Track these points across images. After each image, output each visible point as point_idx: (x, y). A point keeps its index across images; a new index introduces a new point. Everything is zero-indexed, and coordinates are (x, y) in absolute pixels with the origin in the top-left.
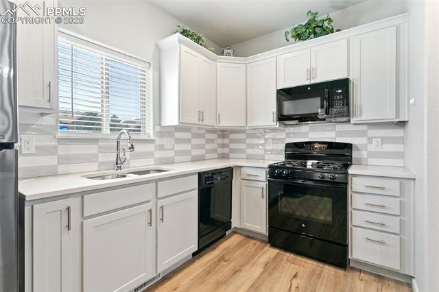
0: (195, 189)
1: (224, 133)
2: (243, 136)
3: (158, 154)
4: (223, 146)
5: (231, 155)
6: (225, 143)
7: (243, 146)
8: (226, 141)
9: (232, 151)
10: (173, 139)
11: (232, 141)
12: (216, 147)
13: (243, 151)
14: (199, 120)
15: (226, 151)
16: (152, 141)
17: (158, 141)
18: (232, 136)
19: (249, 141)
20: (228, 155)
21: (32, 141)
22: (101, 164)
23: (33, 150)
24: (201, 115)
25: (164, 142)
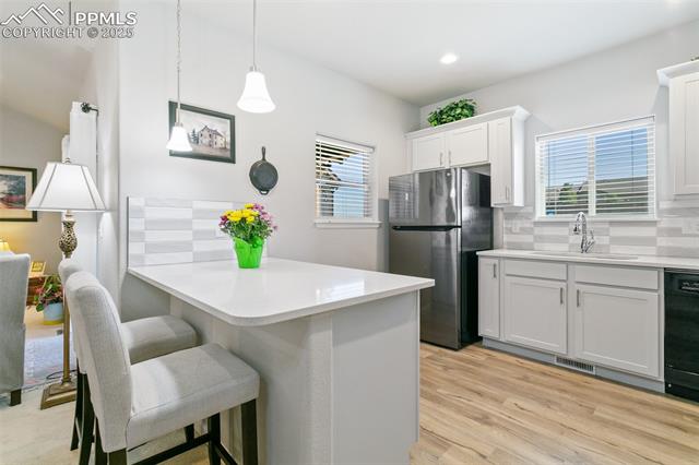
0: (654, 291)
3: (664, 242)
16: (653, 223)
17: (665, 223)
21: (518, 224)
22: (571, 246)
23: (518, 231)
25: (681, 223)
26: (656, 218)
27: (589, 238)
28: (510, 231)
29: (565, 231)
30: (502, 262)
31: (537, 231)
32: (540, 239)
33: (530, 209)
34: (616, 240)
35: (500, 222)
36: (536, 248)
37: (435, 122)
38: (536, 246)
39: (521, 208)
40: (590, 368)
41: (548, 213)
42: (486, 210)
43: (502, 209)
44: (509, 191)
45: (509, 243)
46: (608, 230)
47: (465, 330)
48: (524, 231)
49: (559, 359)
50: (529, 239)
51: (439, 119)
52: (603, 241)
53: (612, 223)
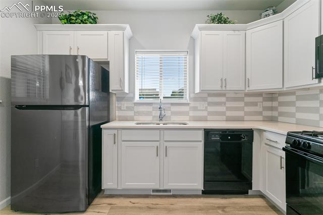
0: (200, 141)
1: (271, 96)
2: (292, 98)
3: (192, 114)
4: (272, 109)
5: (280, 119)
6: (273, 105)
7: (292, 109)
8: (275, 104)
9: (281, 114)
10: (206, 103)
11: (282, 104)
12: (261, 110)
13: (292, 115)
14: (221, 87)
15: (275, 114)
16: (188, 104)
17: (192, 104)
18: (281, 99)
19: (299, 104)
20: (277, 118)
21: (125, 104)
22: (154, 117)
23: (125, 109)
24: (224, 82)
25: (197, 104)
26: (189, 102)
27: (163, 112)
28: (120, 109)
29: (150, 109)
30: (119, 131)
31: (137, 109)
32: (138, 113)
33: (131, 95)
34: (174, 113)
35: (114, 103)
36: (135, 119)
37: (66, 21)
38: (136, 118)
39: (127, 93)
40: (170, 191)
41: (140, 98)
42: (105, 94)
43: (116, 94)
44: (121, 82)
45: (119, 117)
46: (170, 108)
47: (91, 188)
48: (129, 109)
49: (154, 191)
50: (131, 113)
51: (69, 20)
52: (168, 113)
53: (172, 104)
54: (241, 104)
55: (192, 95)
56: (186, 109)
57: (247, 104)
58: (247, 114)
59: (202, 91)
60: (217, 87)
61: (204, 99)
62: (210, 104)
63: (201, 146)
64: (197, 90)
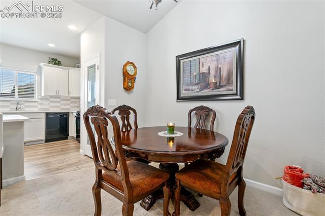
10: (49, 101)
14: (56, 94)
16: (37, 102)
17: (40, 102)
24: (57, 92)
25: (43, 102)
26: (37, 100)
27: (19, 106)
29: (8, 104)
52: (23, 107)
53: (26, 101)
54: (69, 102)
55: (40, 97)
56: (36, 104)
57: (72, 102)
58: (71, 107)
59: (45, 95)
60: (54, 94)
61: (47, 99)
62: (51, 102)
63: (44, 121)
64: (43, 95)
